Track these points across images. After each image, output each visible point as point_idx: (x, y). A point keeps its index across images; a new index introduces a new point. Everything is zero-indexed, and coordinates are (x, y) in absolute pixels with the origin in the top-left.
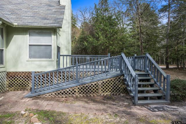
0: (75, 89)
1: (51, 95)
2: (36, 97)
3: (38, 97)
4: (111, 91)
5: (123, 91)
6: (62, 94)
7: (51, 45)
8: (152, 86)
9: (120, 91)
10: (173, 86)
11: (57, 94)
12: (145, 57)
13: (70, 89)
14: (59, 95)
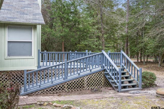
0: (64, 85)
1: (43, 91)
2: (29, 95)
3: (31, 95)
4: (95, 85)
5: (104, 84)
6: (53, 90)
7: (31, 42)
8: (127, 78)
9: (101, 85)
10: (143, 76)
11: (49, 90)
12: (120, 54)
13: (60, 85)
14: (50, 92)
